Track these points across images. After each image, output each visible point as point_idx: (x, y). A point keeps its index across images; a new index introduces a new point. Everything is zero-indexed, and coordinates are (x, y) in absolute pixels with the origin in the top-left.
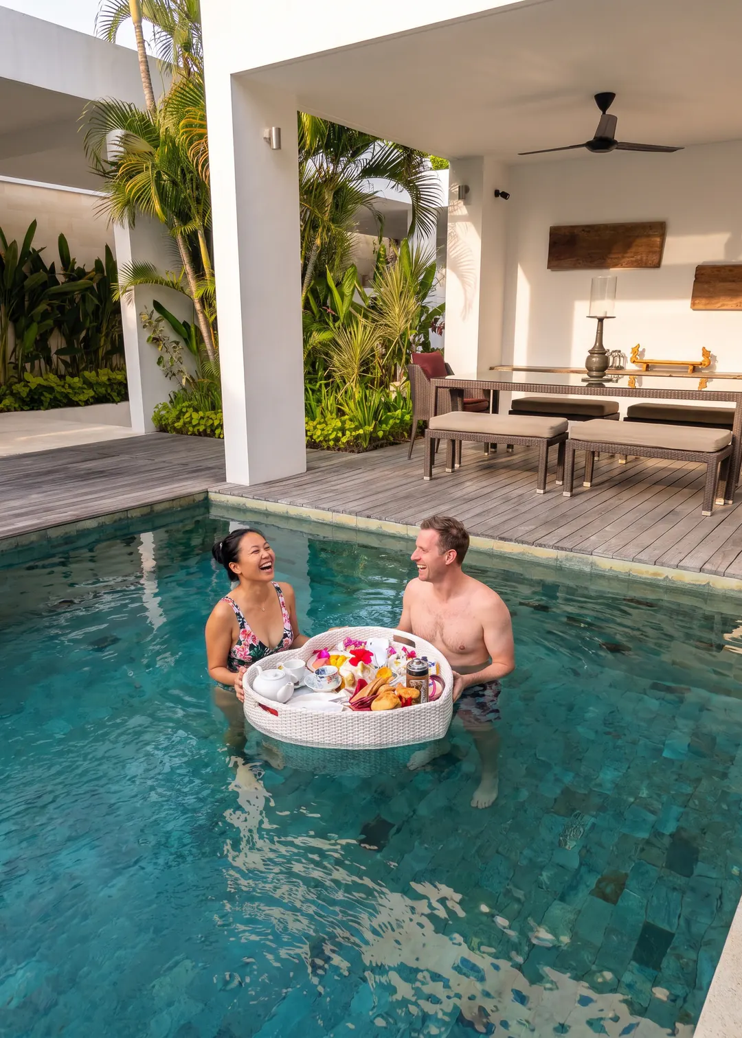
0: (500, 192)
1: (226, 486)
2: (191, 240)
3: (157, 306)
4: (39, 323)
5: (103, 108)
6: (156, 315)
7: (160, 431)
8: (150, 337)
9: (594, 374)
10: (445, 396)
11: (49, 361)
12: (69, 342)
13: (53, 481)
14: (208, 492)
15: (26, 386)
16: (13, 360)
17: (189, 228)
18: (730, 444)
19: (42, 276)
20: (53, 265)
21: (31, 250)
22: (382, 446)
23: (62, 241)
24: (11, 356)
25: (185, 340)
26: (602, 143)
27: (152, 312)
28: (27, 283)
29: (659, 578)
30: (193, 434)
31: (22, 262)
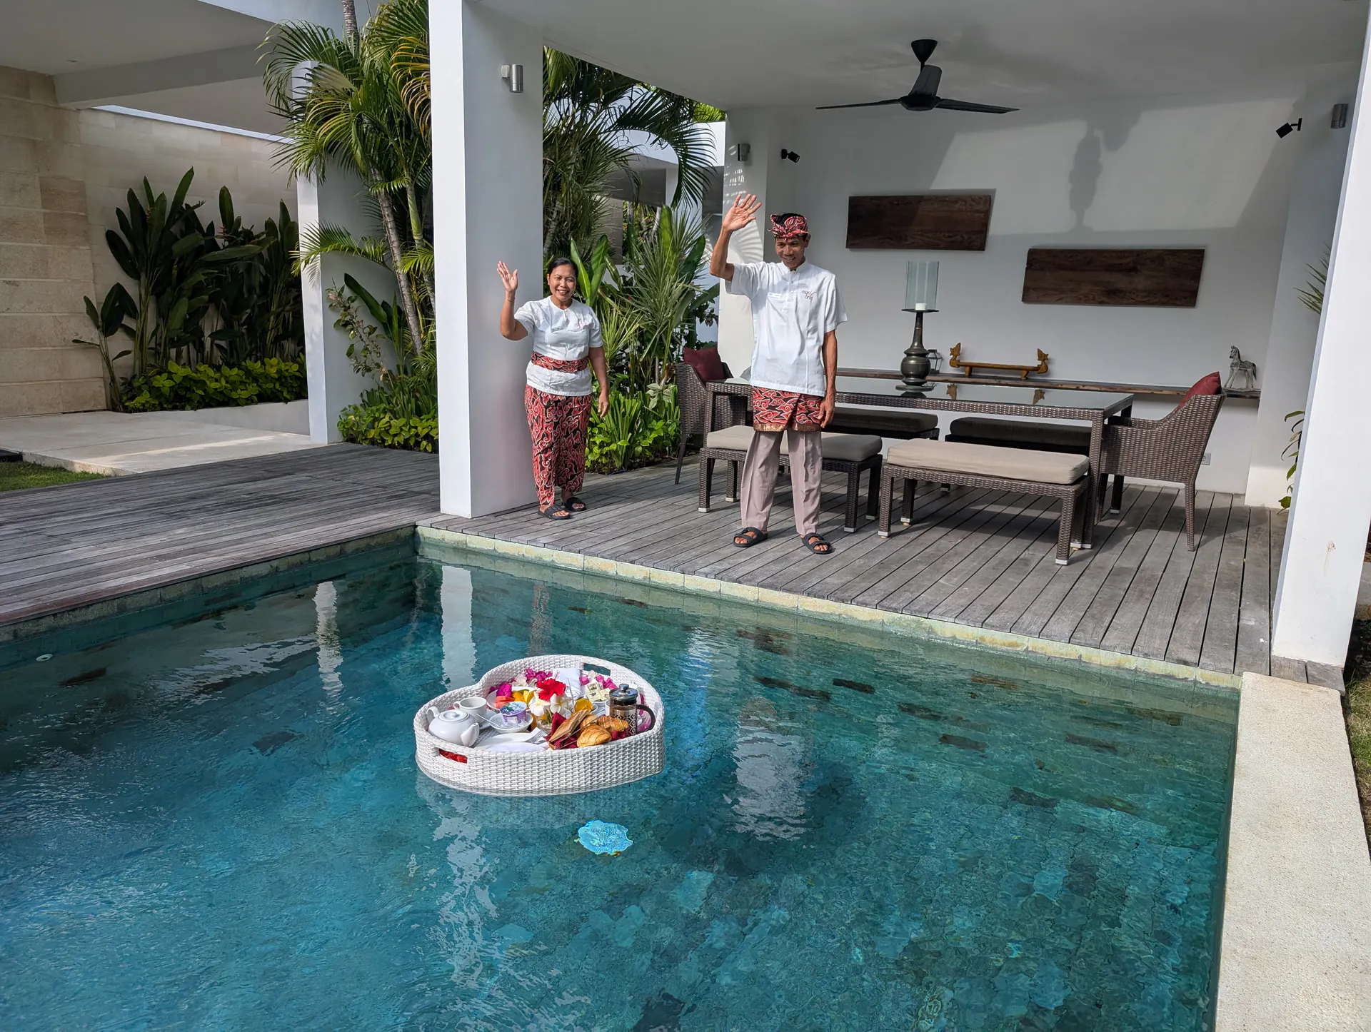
0: (789, 152)
1: (440, 519)
2: (398, 200)
3: (349, 280)
4: (190, 299)
5: (290, 33)
6: (348, 293)
7: (347, 441)
8: (339, 321)
9: (912, 379)
10: (724, 404)
11: (200, 347)
12: (229, 324)
13: (205, 509)
14: (416, 526)
15: (170, 378)
16: (152, 345)
17: (396, 185)
18: (1086, 474)
19: (196, 239)
20: (211, 226)
21: (184, 206)
22: (641, 466)
23: (225, 197)
24: (151, 338)
25: (384, 325)
26: (921, 99)
27: (342, 289)
28: (176, 248)
29: (1018, 649)
30: (392, 446)
31: (172, 220)
